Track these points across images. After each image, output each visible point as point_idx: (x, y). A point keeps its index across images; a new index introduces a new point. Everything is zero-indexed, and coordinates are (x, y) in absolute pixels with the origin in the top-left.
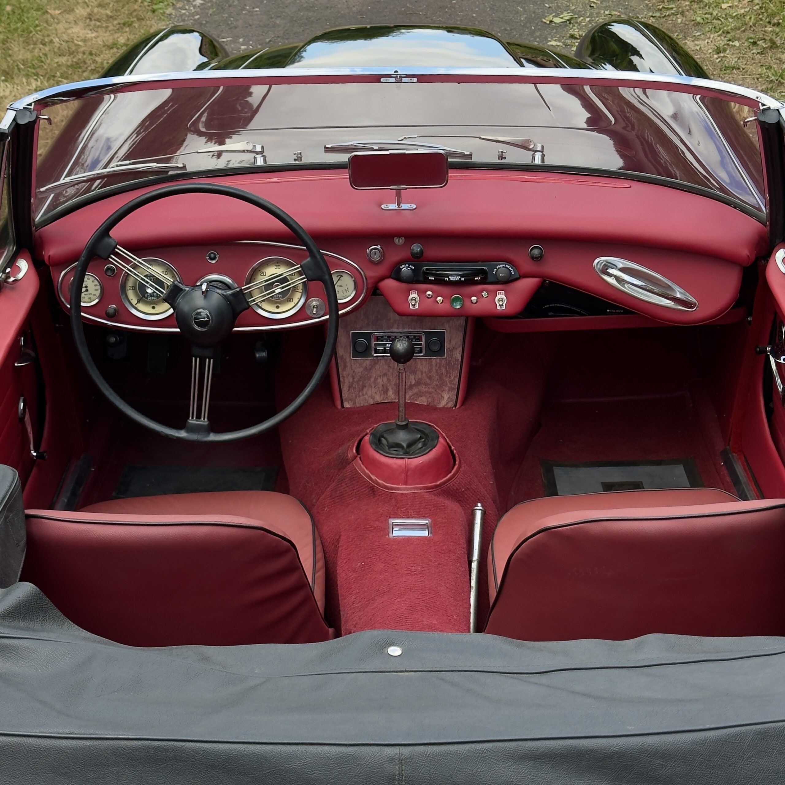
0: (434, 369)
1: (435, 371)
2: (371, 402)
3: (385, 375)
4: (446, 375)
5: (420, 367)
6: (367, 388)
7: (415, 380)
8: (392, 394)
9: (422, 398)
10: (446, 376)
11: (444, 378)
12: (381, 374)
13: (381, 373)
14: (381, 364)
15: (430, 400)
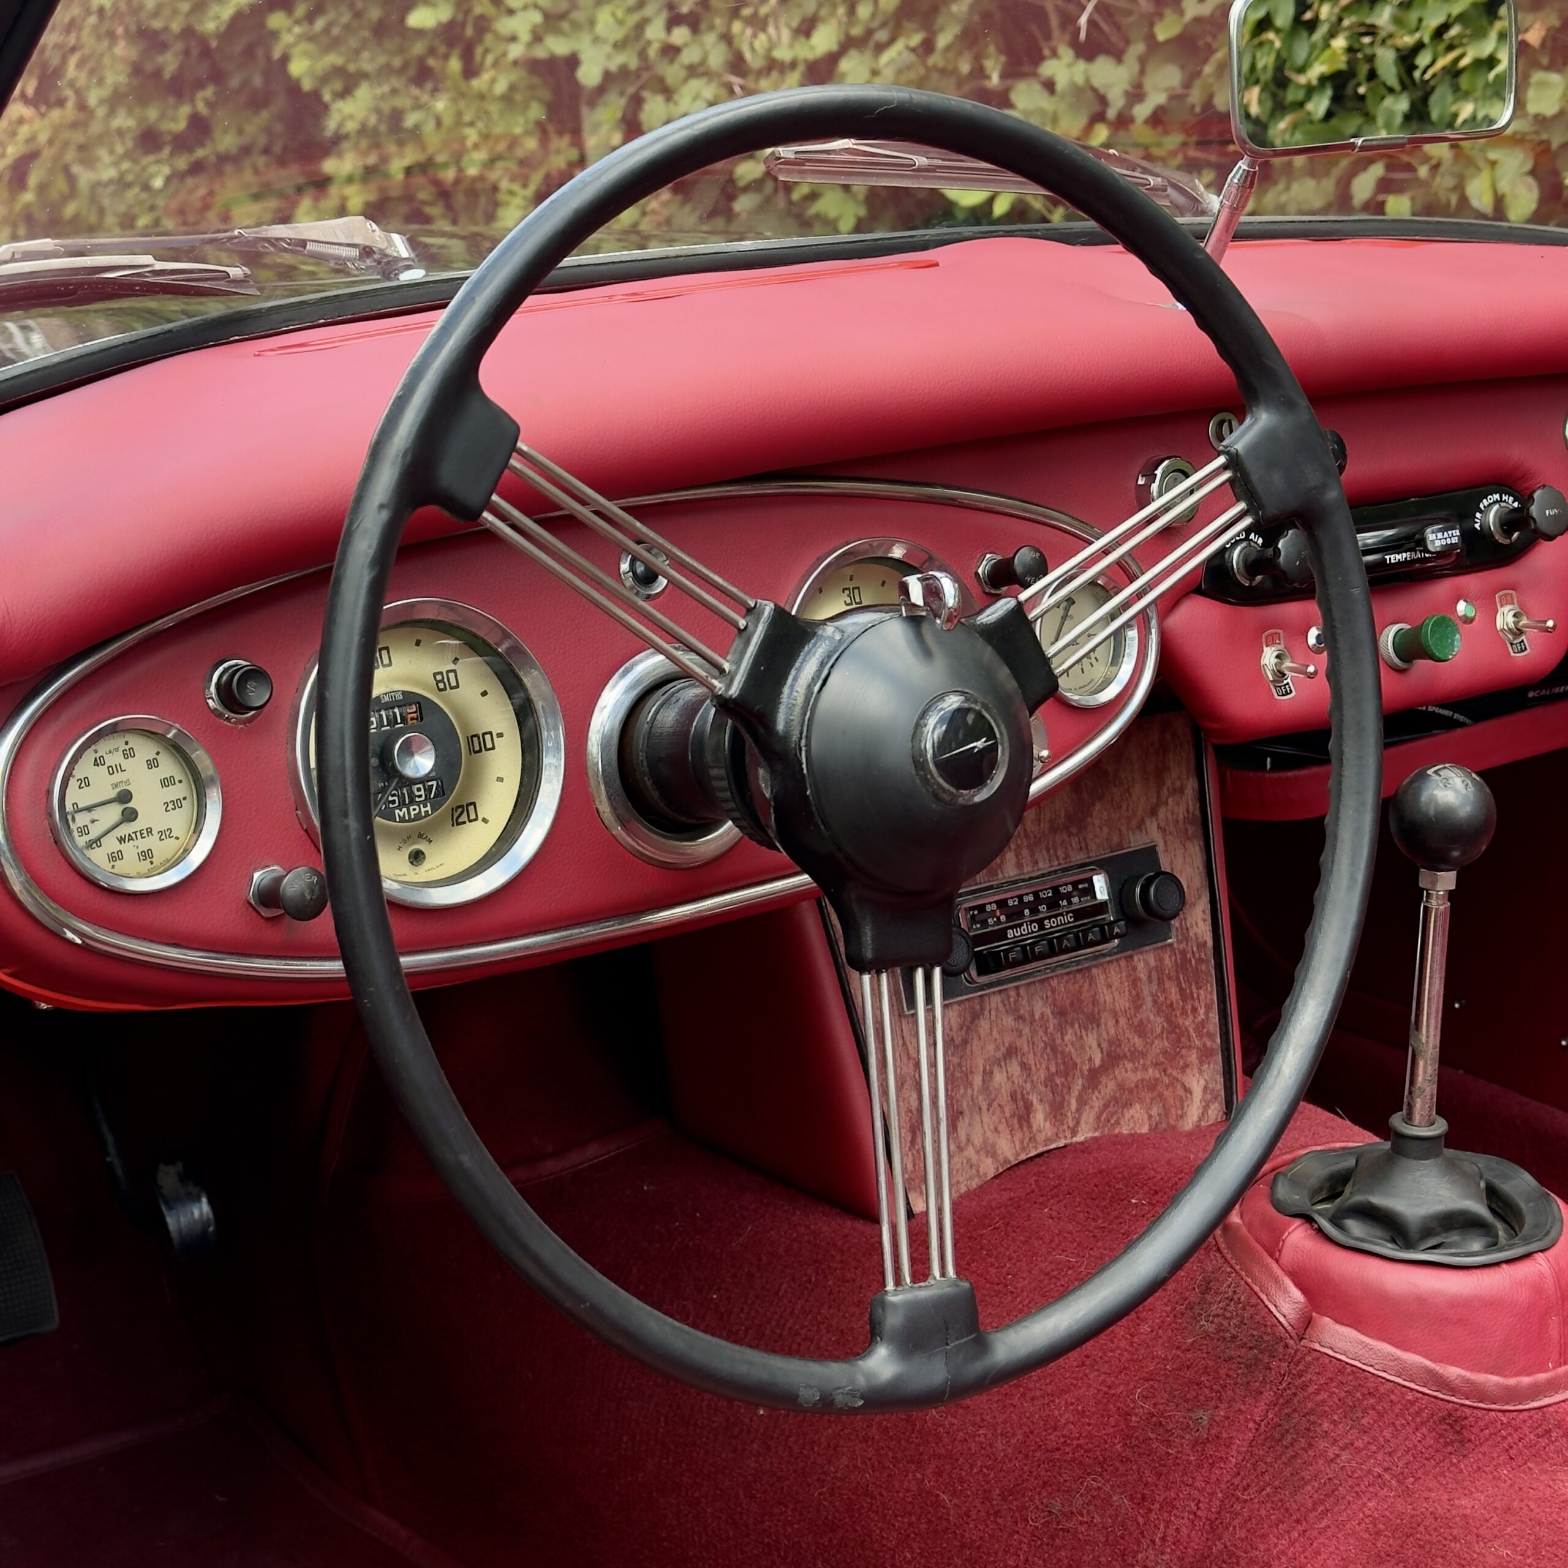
0: (1146, 992)
1: (1149, 1002)
2: (989, 1168)
3: (1011, 1052)
4: (1183, 1008)
5: (1106, 996)
6: (967, 1120)
7: (1102, 1052)
8: (1045, 1120)
9: (1132, 1112)
10: (1184, 1013)
11: (1180, 1021)
12: (999, 1054)
13: (998, 1048)
14: (993, 1013)
15: (1154, 1111)
